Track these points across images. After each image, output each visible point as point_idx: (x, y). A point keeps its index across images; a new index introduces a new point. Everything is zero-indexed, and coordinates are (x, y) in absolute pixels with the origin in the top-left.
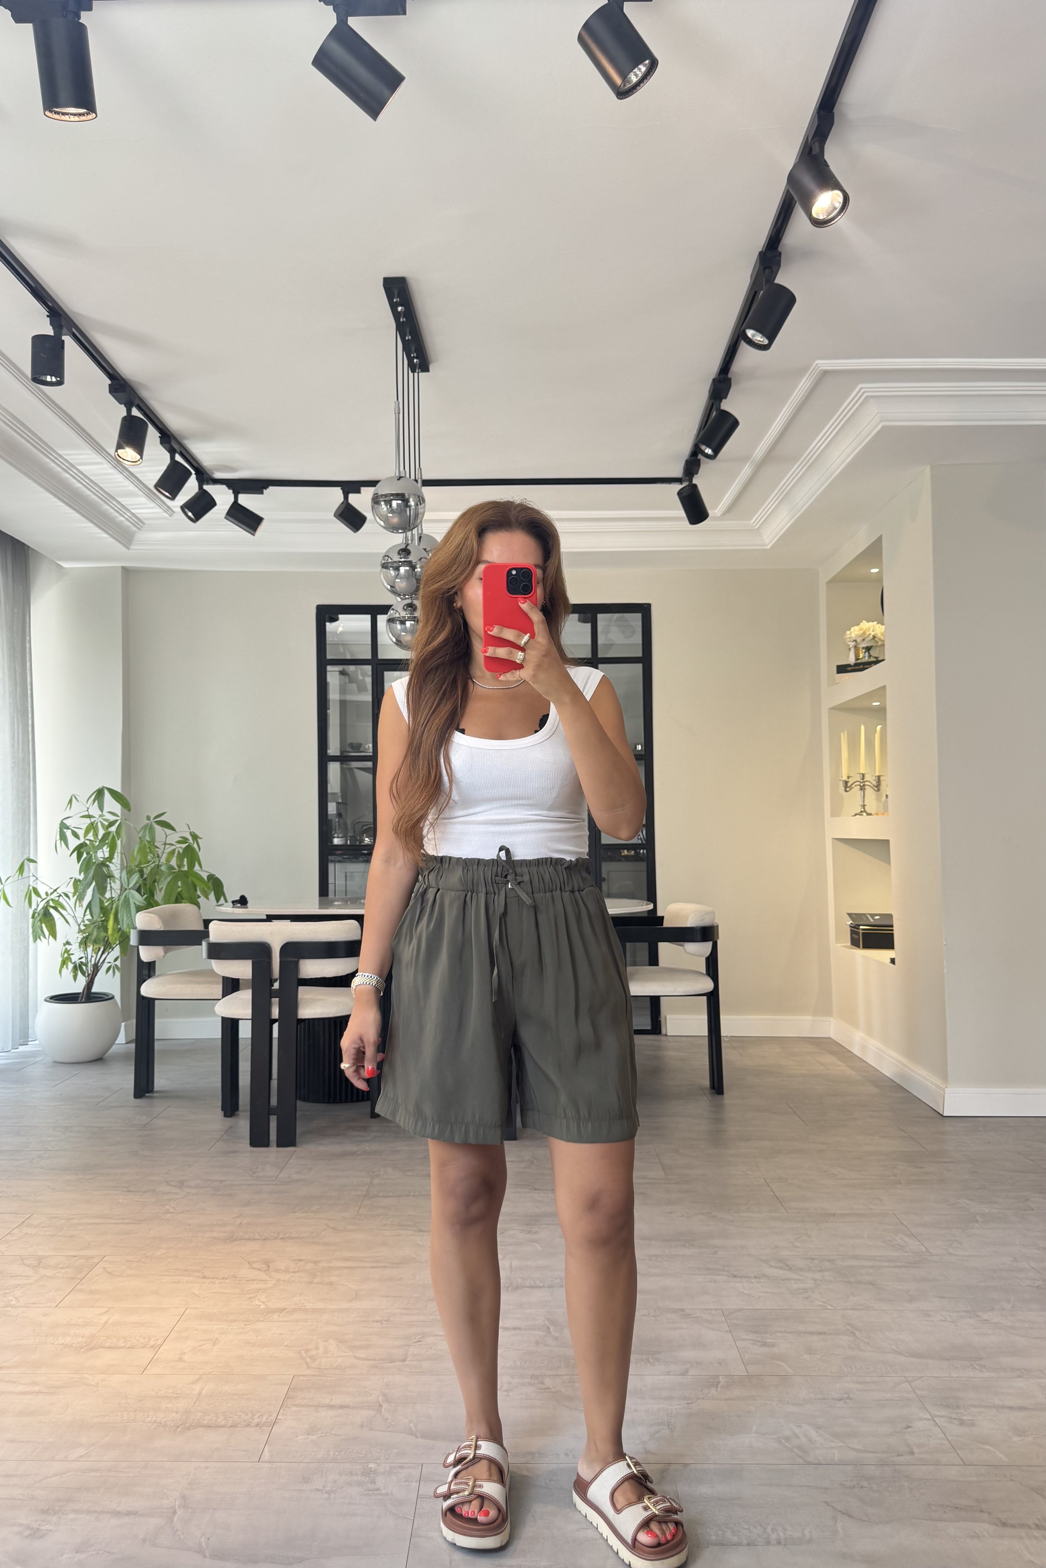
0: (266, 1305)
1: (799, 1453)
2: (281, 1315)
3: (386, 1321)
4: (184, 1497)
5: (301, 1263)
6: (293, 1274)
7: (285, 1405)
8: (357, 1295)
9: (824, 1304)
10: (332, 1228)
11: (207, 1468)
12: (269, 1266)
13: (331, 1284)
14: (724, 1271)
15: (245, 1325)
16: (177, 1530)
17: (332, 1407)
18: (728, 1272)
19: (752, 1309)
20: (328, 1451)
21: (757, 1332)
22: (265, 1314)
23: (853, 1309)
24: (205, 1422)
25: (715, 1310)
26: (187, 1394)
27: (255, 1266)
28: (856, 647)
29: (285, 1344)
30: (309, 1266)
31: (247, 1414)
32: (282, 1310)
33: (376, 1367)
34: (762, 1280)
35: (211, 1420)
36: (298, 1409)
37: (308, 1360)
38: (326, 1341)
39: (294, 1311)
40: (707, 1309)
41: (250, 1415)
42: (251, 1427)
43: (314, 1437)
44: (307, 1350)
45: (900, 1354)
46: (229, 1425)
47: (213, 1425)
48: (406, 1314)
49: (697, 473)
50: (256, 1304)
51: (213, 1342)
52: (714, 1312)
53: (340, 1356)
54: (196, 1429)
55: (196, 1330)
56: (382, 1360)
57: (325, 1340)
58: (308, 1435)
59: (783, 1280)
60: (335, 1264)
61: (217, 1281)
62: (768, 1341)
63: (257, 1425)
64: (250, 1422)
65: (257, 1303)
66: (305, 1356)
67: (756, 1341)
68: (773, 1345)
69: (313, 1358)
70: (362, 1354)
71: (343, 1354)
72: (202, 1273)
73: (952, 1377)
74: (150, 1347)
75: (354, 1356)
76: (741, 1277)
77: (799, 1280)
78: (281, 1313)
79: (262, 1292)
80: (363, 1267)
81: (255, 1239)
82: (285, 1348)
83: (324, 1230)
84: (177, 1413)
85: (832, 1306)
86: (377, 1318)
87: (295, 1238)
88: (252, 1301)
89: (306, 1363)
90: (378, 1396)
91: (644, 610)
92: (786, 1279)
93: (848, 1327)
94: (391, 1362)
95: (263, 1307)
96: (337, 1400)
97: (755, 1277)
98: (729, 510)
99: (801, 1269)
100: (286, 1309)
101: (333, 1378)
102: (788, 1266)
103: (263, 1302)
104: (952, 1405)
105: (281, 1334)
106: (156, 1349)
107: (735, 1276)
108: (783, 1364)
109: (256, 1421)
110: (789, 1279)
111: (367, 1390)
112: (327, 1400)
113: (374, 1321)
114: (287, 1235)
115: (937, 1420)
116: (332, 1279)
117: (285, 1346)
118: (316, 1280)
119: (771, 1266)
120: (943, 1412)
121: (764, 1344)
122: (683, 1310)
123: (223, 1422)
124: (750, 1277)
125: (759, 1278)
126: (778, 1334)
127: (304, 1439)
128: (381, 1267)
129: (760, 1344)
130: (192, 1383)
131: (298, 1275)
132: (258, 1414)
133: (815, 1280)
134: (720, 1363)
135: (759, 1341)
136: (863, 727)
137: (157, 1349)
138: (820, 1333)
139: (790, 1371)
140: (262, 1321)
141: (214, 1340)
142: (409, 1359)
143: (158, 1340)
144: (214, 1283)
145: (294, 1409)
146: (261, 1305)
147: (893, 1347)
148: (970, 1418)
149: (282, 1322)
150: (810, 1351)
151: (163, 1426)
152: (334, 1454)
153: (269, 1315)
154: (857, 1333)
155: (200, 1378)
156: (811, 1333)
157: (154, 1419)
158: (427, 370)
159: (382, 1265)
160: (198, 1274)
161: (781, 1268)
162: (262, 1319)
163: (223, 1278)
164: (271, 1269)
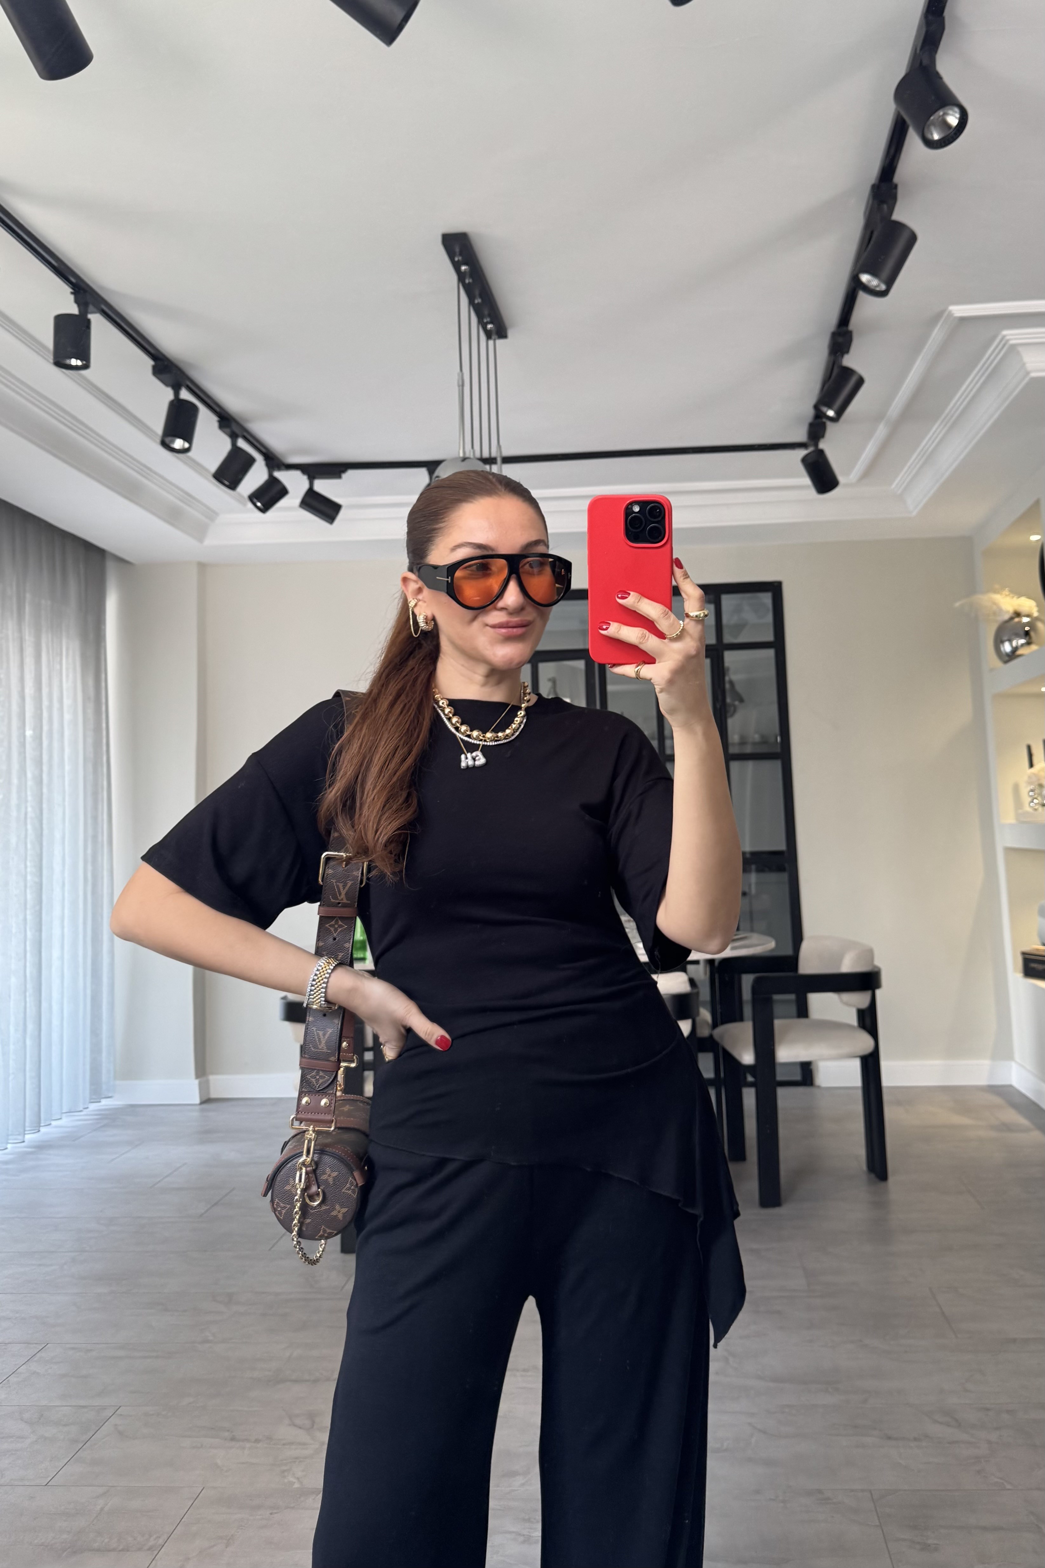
9: (1002, 1481)
12: (313, 1422)
14: (875, 1430)
15: (271, 1514)
18: (880, 1431)
19: (910, 1490)
21: (915, 1528)
22: (298, 1496)
25: (862, 1490)
27: (298, 1421)
40: (851, 1491)
49: (823, 436)
51: (226, 1542)
52: (860, 1495)
55: (209, 1522)
59: (949, 1446)
61: (248, 1445)
62: (929, 1542)
67: (913, 1540)
68: (935, 1548)
72: (232, 1432)
74: (149, 1549)
76: (896, 1439)
77: (969, 1443)
81: (302, 1381)
85: (1011, 1484)
88: (283, 1480)
91: (775, 589)
92: (954, 1442)
93: (1031, 1520)
95: (296, 1485)
97: (916, 1439)
98: (866, 476)
99: (973, 1426)
102: (956, 1420)
103: (298, 1478)
106: (154, 1552)
107: (889, 1438)
110: (957, 1446)
119: (935, 1420)
121: (924, 1547)
124: (908, 1439)
125: (920, 1441)
126: (943, 1532)
129: (918, 1547)
133: (990, 1443)
135: (919, 1543)
137: (156, 1552)
138: (995, 1529)
140: (293, 1508)
141: (229, 1537)
143: (159, 1537)
144: (243, 1448)
146: (294, 1483)
156: (985, 1528)
158: (505, 336)
160: (227, 1434)
161: (947, 1425)
162: (293, 1505)
163: (257, 1441)
164: (316, 1426)
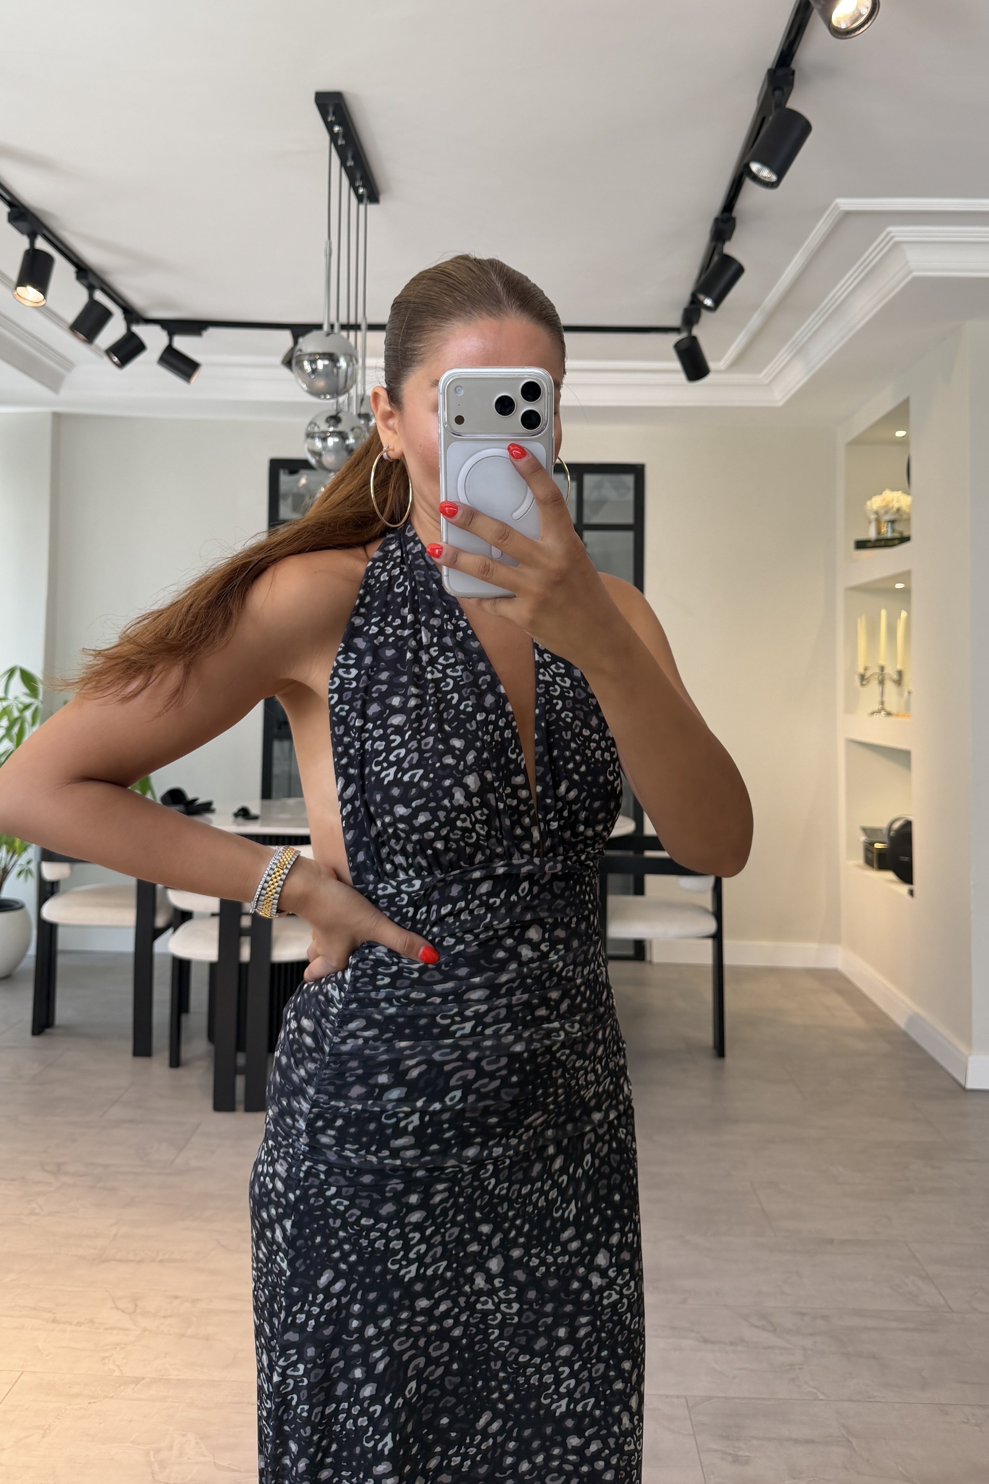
0: (121, 1371)
2: (136, 1389)
5: (176, 1303)
6: (163, 1320)
8: (234, 1358)
9: (815, 1391)
12: (136, 1306)
13: (207, 1338)
15: (89, 1403)
19: (724, 1397)
21: (728, 1439)
23: (852, 1400)
25: (678, 1397)
27: (120, 1305)
28: (878, 521)
30: (186, 1307)
32: (137, 1381)
33: (239, 1483)
34: (739, 1349)
37: (156, 1466)
38: (184, 1435)
39: (153, 1382)
40: (667, 1397)
44: (158, 1451)
49: (697, 324)
50: (108, 1372)
52: (675, 1400)
53: (197, 1463)
55: (26, 1409)
59: (763, 1348)
61: (69, 1328)
65: (112, 1365)
66: (153, 1459)
67: (726, 1453)
68: (747, 1460)
69: (162, 1465)
70: (225, 1459)
72: (54, 1313)
75: (215, 1464)
76: (713, 1343)
77: (785, 1349)
78: (137, 1385)
81: (128, 1261)
82: (131, 1445)
85: (823, 1394)
87: (176, 1261)
88: (105, 1364)
89: (153, 1474)
91: (637, 471)
92: (769, 1347)
93: (844, 1432)
95: (117, 1374)
97: (730, 1343)
98: (736, 364)
103: (118, 1366)
105: (131, 1420)
114: (166, 1257)
116: (210, 1330)
117: (131, 1442)
118: (189, 1332)
124: (724, 1343)
125: (736, 1345)
126: (754, 1442)
131: (169, 1321)
135: (730, 1454)
136: (883, 613)
138: (807, 1442)
140: (112, 1397)
141: (46, 1427)
144: (65, 1331)
146: (114, 1371)
149: (136, 1399)
153: (122, 1388)
154: (854, 1442)
156: (797, 1441)
158: (375, 201)
160: (48, 1316)
161: (763, 1329)
162: (112, 1395)
163: (79, 1324)
164: (138, 1310)
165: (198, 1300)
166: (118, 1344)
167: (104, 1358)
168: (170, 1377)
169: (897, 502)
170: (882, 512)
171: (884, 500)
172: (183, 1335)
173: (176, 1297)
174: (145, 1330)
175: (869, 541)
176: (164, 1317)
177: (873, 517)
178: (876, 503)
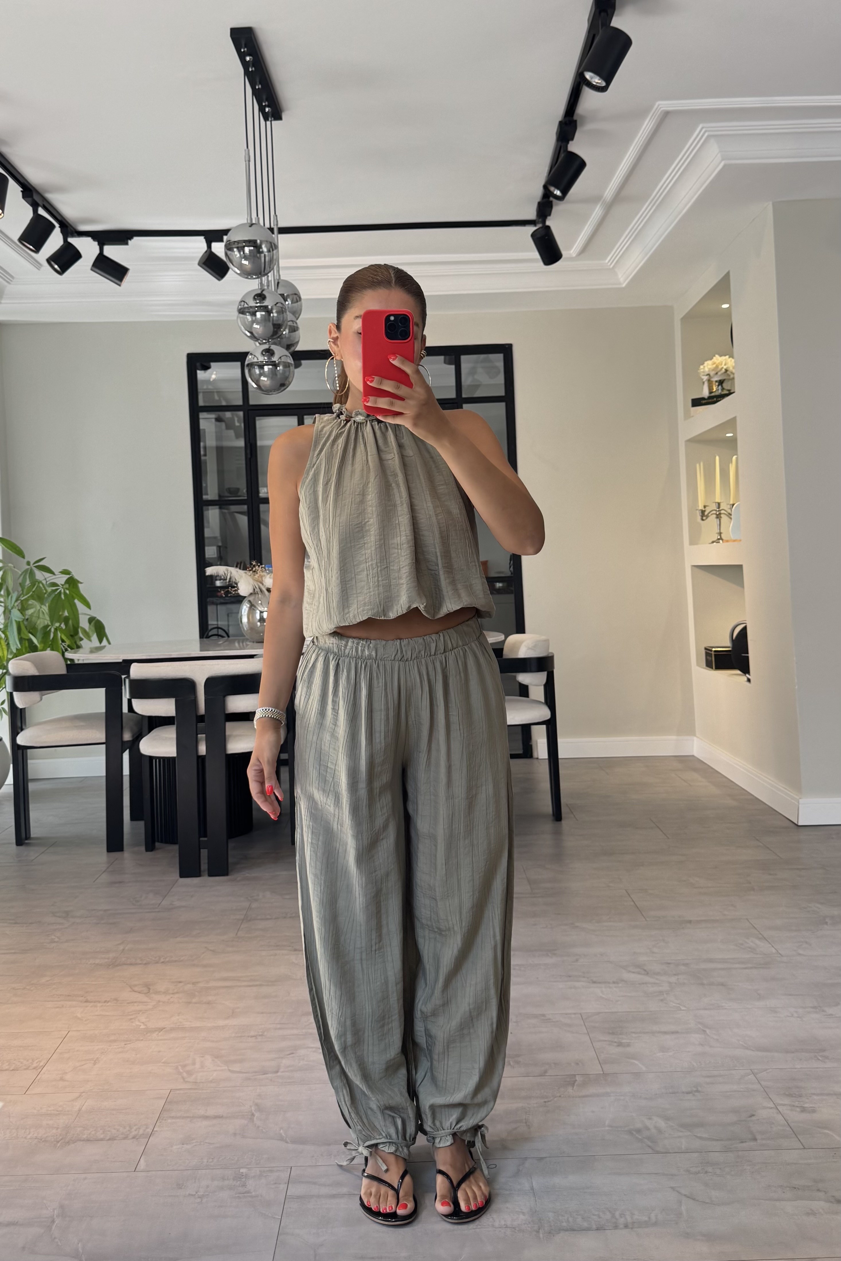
0: (146, 1025)
1: (650, 1144)
2: (160, 1034)
3: (261, 1035)
4: (62, 1207)
5: (181, 984)
6: (172, 996)
7: (162, 1118)
8: (233, 1013)
9: (678, 1005)
10: (211, 950)
11: (85, 1179)
12: (150, 989)
13: (209, 1003)
14: (584, 977)
15: (125, 1044)
16: (55, 1238)
17: (206, 1118)
18: (588, 978)
19: (609, 1012)
20: (202, 1159)
21: (613, 1033)
22: (145, 1033)
23: (705, 1009)
24: (85, 1136)
25: (575, 1014)
26: (68, 1111)
27: (136, 989)
28: (709, 381)
29: (163, 1061)
30: (189, 986)
31: (125, 1128)
32: (161, 1029)
33: (250, 1079)
34: (620, 985)
35: (90, 1134)
36: (173, 1120)
37: (185, 1075)
38: (202, 1057)
39: (172, 1029)
40: (566, 1014)
41: (128, 1128)
42: (129, 1139)
43: (188, 1147)
44: (184, 1066)
45: (747, 1048)
46: (108, 1138)
47: (92, 1139)
48: (280, 1029)
49: (550, 215)
50: (137, 1025)
51: (93, 1062)
52: (573, 1016)
53: (215, 1071)
54: (76, 1144)
55: (77, 1051)
56: (256, 1072)
57: (202, 1055)
58: (183, 1144)
59: (639, 984)
60: (212, 984)
61: (99, 1005)
62: (623, 1041)
63: (134, 1138)
64: (128, 1135)
65: (138, 1023)
66: (181, 1071)
67: (612, 1042)
68: (628, 1045)
69: (190, 1073)
70: (236, 1067)
71: (219, 1068)
72: (85, 997)
73: (795, 1069)
74: (34, 1068)
75: (229, 1070)
76: (600, 983)
77: (655, 983)
78: (160, 1032)
79: (143, 1013)
80: (240, 986)
81: (136, 964)
82: (163, 1064)
83: (203, 953)
84: (57, 1128)
85: (685, 1007)
86: (252, 1033)
87: (175, 961)
88: (132, 1022)
89: (183, 1078)
90: (251, 1106)
91: (506, 350)
92: (643, 983)
93: (700, 1026)
94: (264, 1074)
95: (143, 1027)
96: (211, 1111)
97: (614, 983)
98: (584, 250)
99: (658, 974)
100: (165, 1028)
101: (208, 1091)
102: (645, 970)
103: (143, 1023)
104: (795, 1094)
105: (159, 1052)
107: (594, 982)
108: (636, 1062)
109: (134, 1133)
110: (646, 983)
111: (240, 1100)
112: (202, 1112)
113: (248, 1036)
114: (167, 960)
115: (780, 1108)
116: (210, 998)
117: (163, 1063)
118: (194, 1000)
119: (630, 972)
120: (787, 1101)
121: (620, 1044)
122: (544, 1015)
123: (102, 1136)
124: (609, 983)
125: (617, 983)
126: (634, 1035)
127: (179, 1148)
128: (257, 985)
129: (615, 1044)
130: (73, 1100)
131: (177, 996)
132: (135, 1128)
133: (670, 983)
134: (577, 1064)
135: (615, 1042)
136: (717, 458)
137: (39, 1071)
138: (673, 1033)
139: (644, 1069)
140: (142, 1040)
141: (95, 1059)
142: (281, 1070)
143: (40, 1062)
144: (96, 1006)
145: (169, 1121)
146: (141, 1025)
147: (741, 1043)
148: (811, 1106)
149: (161, 1040)
150: (663, 1049)
151: (43, 1141)
152: (207, 1162)
153: (149, 1034)
154: (708, 1031)
155: (80, 1096)
156: (665, 1033)
157: (35, 1135)
158: (280, 118)
159: (258, 983)
160: (81, 999)
161: (639, 973)
162: (142, 1038)
163: (105, 1002)
164: (151, 991)
165: (198, 982)
166: (140, 1011)
167: (131, 1019)
168: (184, 1026)
169: (725, 365)
170: (712, 373)
171: (714, 363)
172: (190, 1003)
173: (180, 982)
174: (159, 1001)
175: (703, 399)
176: (173, 994)
177: (705, 378)
178: (708, 366)
